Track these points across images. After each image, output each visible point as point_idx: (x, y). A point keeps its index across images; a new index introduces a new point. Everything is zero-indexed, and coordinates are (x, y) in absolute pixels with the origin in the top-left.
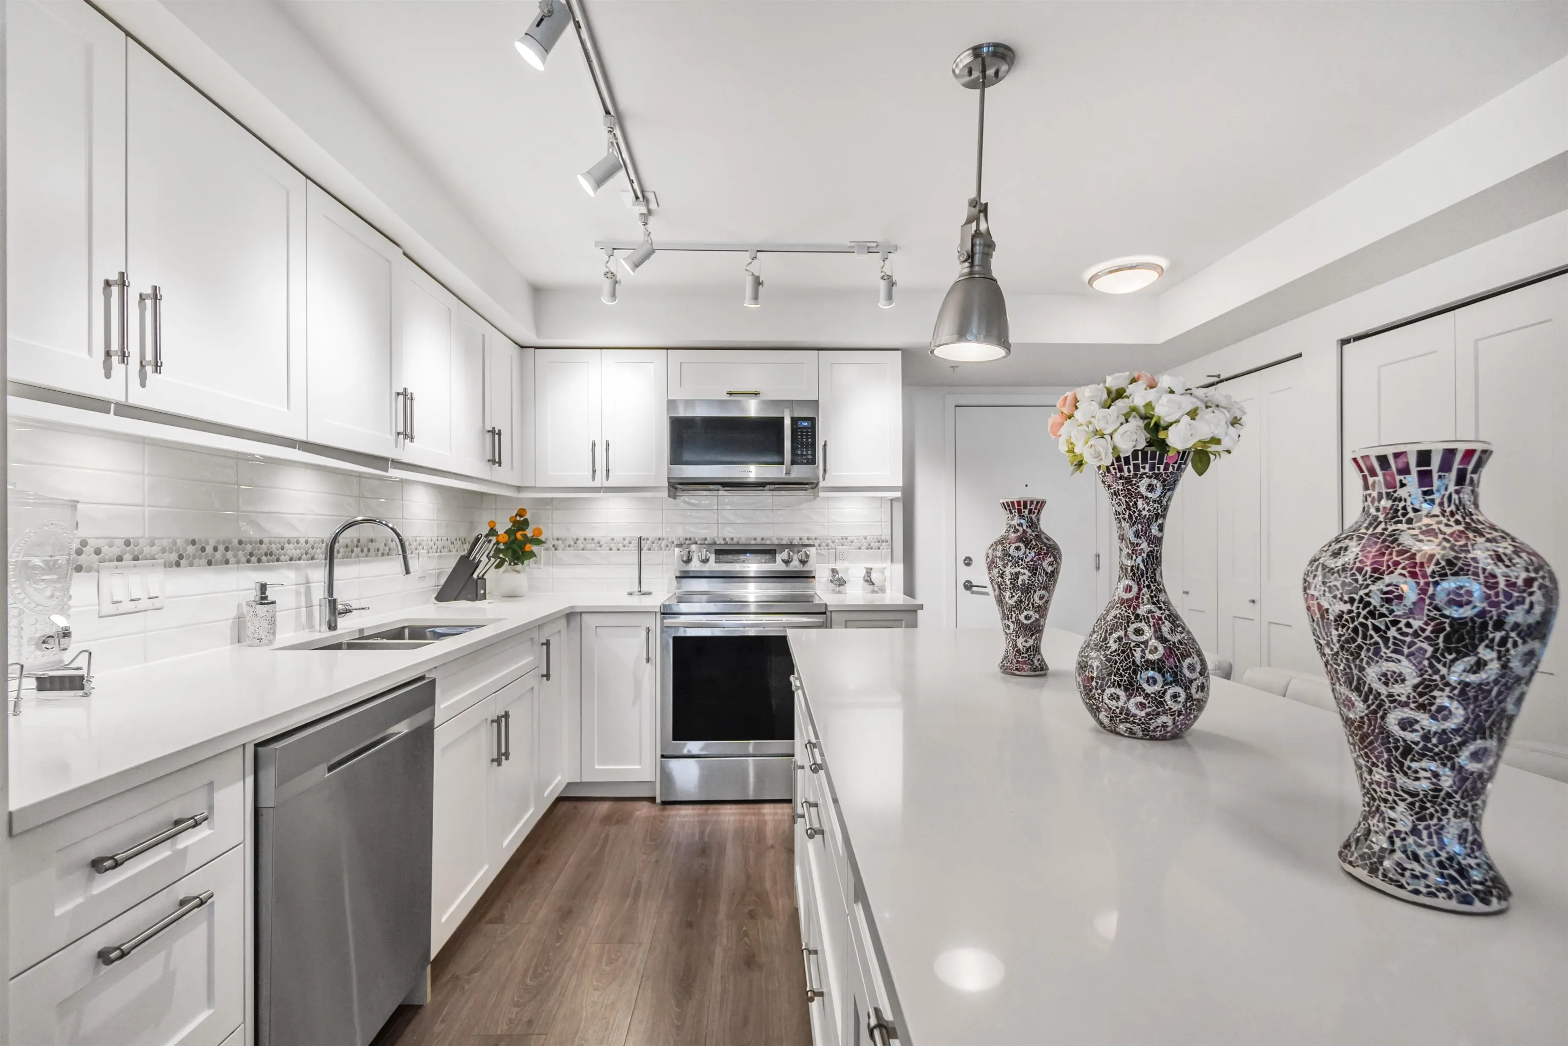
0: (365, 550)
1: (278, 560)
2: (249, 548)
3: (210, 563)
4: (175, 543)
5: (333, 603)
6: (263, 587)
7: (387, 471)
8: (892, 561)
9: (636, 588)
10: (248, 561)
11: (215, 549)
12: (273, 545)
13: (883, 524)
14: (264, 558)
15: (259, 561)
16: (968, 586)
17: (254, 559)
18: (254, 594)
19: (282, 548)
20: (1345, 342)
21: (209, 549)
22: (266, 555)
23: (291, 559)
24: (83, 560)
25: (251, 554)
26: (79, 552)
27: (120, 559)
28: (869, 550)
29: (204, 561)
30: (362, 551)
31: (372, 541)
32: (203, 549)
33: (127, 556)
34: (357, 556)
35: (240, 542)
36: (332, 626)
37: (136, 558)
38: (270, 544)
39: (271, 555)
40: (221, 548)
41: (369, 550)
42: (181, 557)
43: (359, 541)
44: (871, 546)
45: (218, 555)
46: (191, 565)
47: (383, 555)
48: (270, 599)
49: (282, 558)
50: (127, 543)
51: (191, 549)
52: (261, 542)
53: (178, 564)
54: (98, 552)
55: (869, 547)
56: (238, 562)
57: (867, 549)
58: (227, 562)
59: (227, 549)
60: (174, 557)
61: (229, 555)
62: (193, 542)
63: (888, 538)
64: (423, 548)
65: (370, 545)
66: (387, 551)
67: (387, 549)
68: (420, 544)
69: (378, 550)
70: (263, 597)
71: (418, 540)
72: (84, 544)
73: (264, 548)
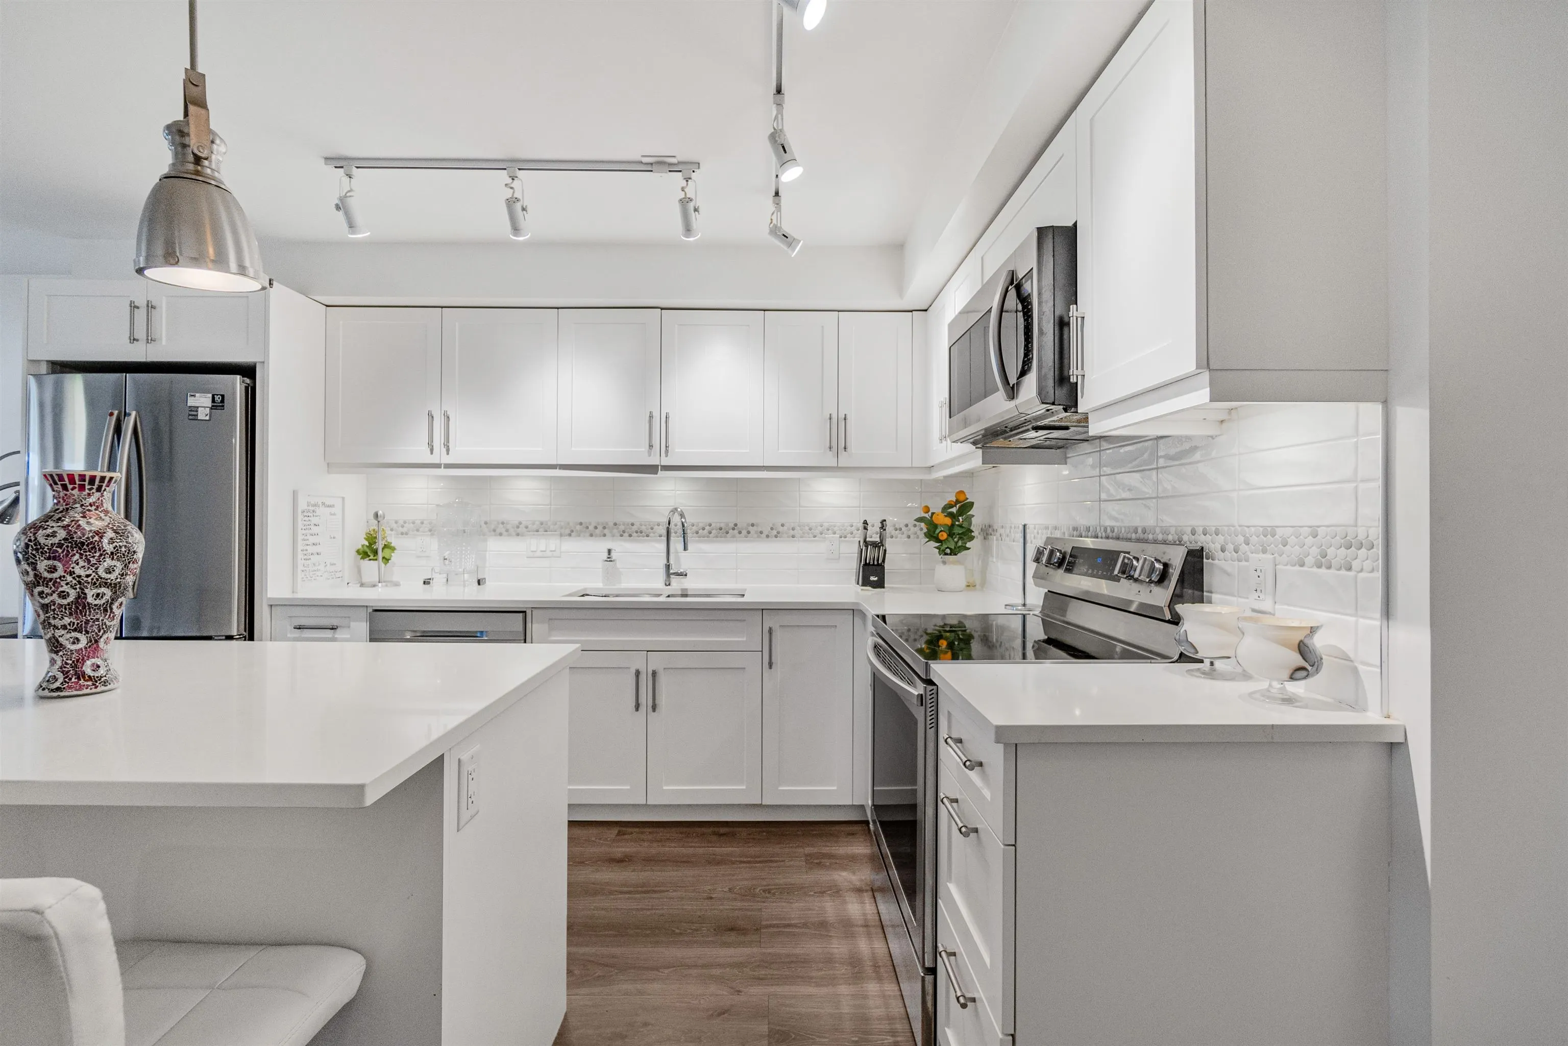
0: (744, 532)
1: (648, 536)
2: (622, 528)
3: (591, 535)
4: (568, 524)
6: (609, 551)
8: (1387, 612)
10: (621, 536)
11: (596, 528)
14: (635, 534)
15: (630, 536)
17: (626, 534)
18: (606, 555)
19: (652, 529)
21: (591, 528)
22: (637, 532)
24: (519, 530)
25: (624, 532)
26: (518, 527)
27: (537, 531)
28: (1323, 571)
29: (588, 534)
30: (740, 533)
31: (753, 525)
32: (587, 528)
33: (541, 530)
34: (734, 536)
35: (615, 524)
37: (546, 531)
39: (641, 532)
40: (600, 528)
41: (749, 532)
42: (572, 531)
43: (736, 525)
44: (1329, 556)
45: (597, 531)
46: (579, 536)
47: (768, 536)
48: (613, 559)
49: (651, 535)
50: (542, 524)
51: (578, 527)
52: (633, 524)
53: (570, 535)
54: (527, 527)
55: (1323, 562)
57: (1320, 567)
58: (605, 535)
59: (604, 528)
60: (568, 531)
61: (606, 531)
62: (581, 524)
63: (1376, 532)
64: (835, 533)
65: (750, 528)
66: (775, 534)
67: (775, 532)
68: (828, 530)
69: (761, 533)
70: (609, 558)
71: (826, 525)
72: (520, 523)
73: (635, 528)
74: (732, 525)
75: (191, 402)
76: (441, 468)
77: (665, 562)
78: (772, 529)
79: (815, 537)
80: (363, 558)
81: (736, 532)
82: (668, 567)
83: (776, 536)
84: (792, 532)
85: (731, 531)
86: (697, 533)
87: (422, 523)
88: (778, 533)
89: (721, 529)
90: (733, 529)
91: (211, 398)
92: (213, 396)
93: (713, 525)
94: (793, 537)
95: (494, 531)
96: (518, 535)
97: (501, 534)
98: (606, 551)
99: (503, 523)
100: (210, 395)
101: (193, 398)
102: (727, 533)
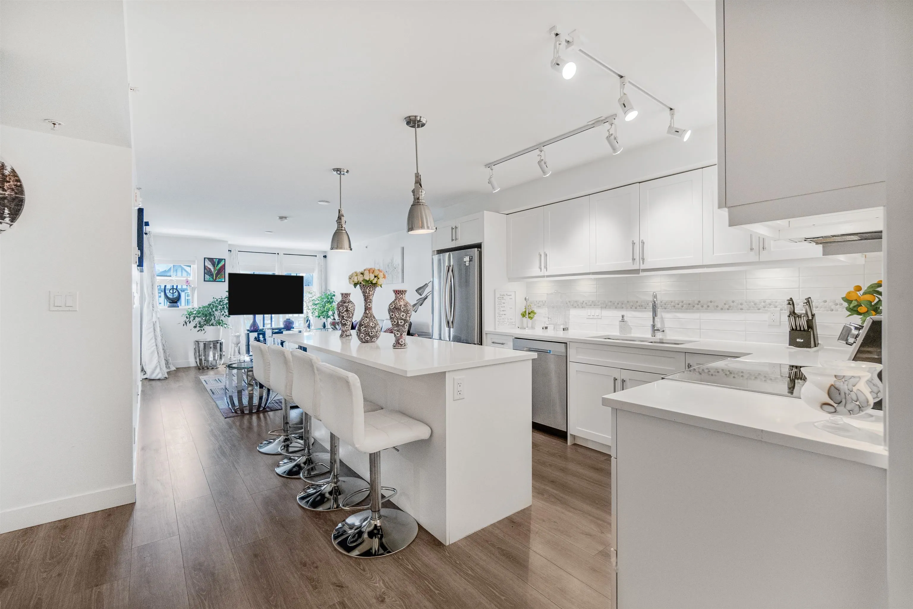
0: (705, 306)
1: (645, 308)
2: (632, 304)
3: (616, 308)
4: (605, 301)
6: (623, 316)
10: (631, 308)
11: (618, 304)
12: (643, 303)
14: (638, 307)
15: (636, 308)
19: (648, 304)
21: (616, 304)
22: (639, 306)
24: (583, 305)
25: (632, 306)
27: (591, 305)
29: (613, 307)
30: (702, 307)
31: (711, 302)
32: (614, 304)
33: (593, 305)
34: (698, 309)
35: (628, 302)
37: (594, 306)
39: (642, 306)
41: (708, 306)
42: (607, 306)
43: (699, 302)
45: (619, 305)
46: (610, 308)
47: (722, 309)
49: (647, 308)
50: (593, 302)
51: (609, 304)
52: (637, 302)
53: (606, 308)
54: (586, 304)
56: (627, 308)
58: (623, 308)
59: (622, 304)
60: (605, 306)
61: (623, 306)
62: (611, 302)
64: (776, 307)
65: (709, 304)
66: (727, 307)
67: (727, 306)
68: (770, 304)
69: (717, 306)
70: (622, 320)
71: (768, 301)
72: (583, 302)
73: (638, 304)
74: (696, 302)
75: (464, 260)
76: (545, 277)
77: (652, 323)
78: (725, 304)
79: (759, 309)
80: (523, 317)
81: (699, 306)
82: (654, 326)
83: (728, 309)
84: (741, 307)
85: (696, 306)
86: (674, 307)
87: (545, 302)
88: (730, 307)
89: (689, 304)
90: (698, 304)
92: (469, 257)
93: (685, 302)
94: (742, 309)
95: (573, 305)
96: (582, 307)
97: (575, 307)
98: (621, 316)
99: (576, 302)
101: (465, 258)
102: (694, 307)
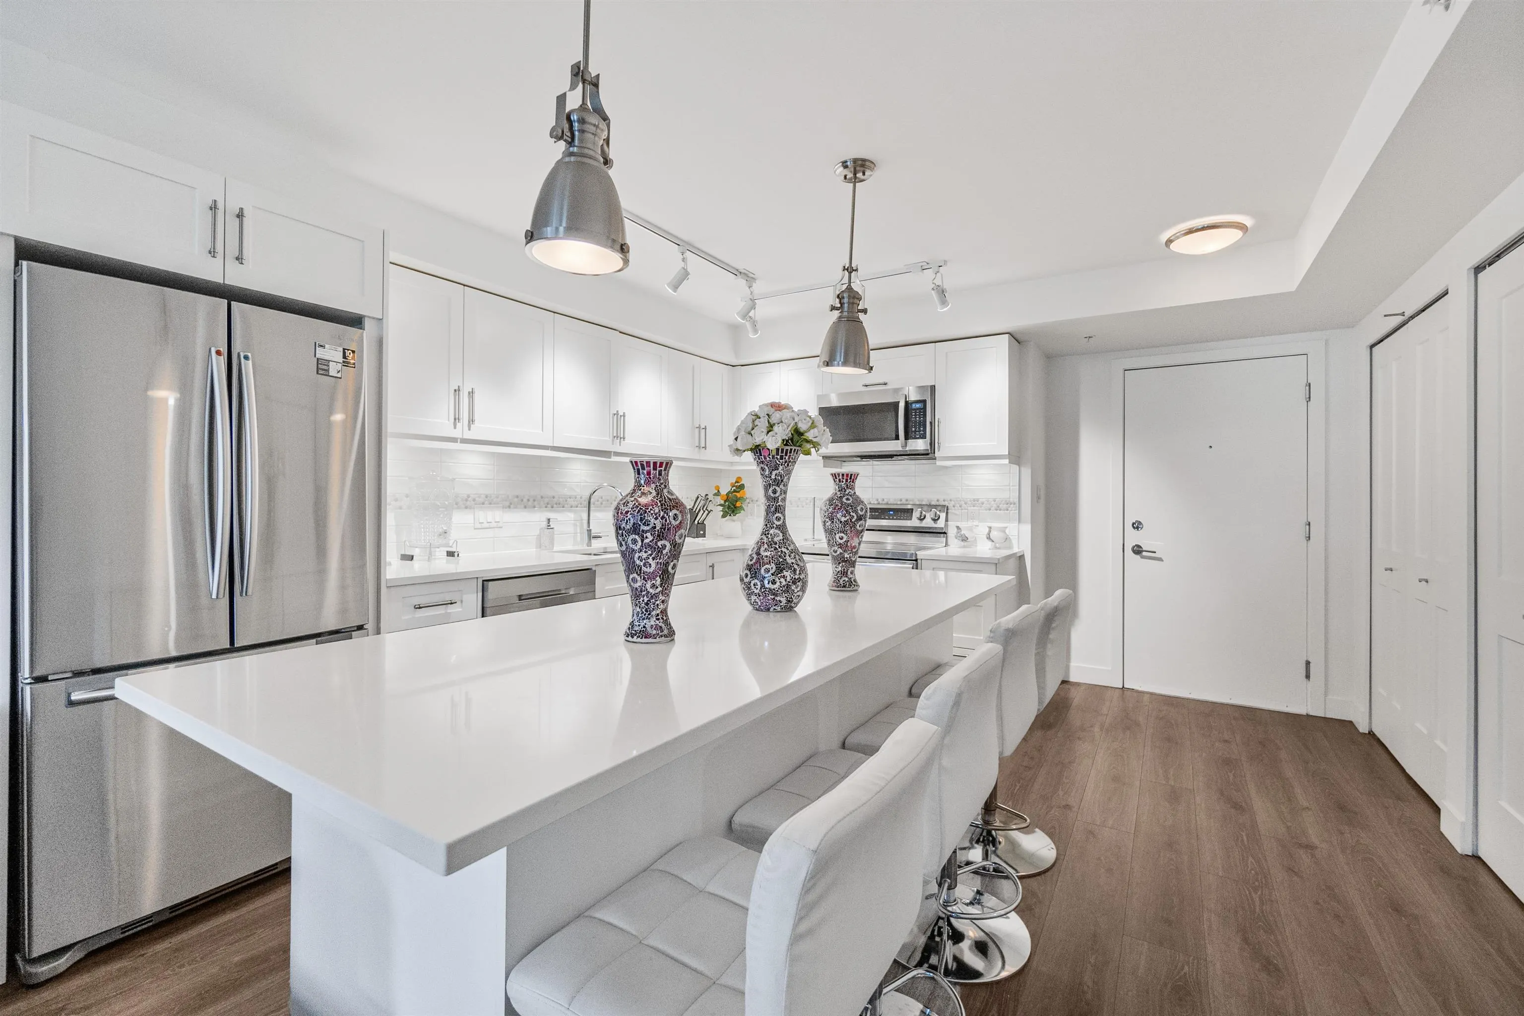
1: (563, 507)
2: (546, 500)
3: (525, 507)
4: (508, 497)
5: (589, 531)
6: (549, 520)
7: (610, 458)
8: (1019, 522)
9: (811, 536)
10: (546, 507)
11: (528, 500)
13: (1011, 488)
14: (555, 506)
16: (1138, 550)
17: (549, 506)
18: (545, 523)
19: (566, 501)
20: (1479, 269)
21: (525, 500)
22: (556, 504)
23: (571, 507)
24: (468, 503)
25: (548, 504)
26: (466, 500)
27: (483, 504)
28: (998, 511)
29: (523, 506)
32: (522, 500)
33: (486, 502)
35: (542, 497)
36: (589, 544)
37: (490, 504)
38: (559, 498)
40: (531, 500)
42: (511, 504)
44: (1000, 507)
45: (530, 503)
46: (516, 508)
48: (552, 527)
49: (566, 506)
50: (487, 497)
51: (516, 500)
53: (509, 507)
54: (474, 500)
55: (998, 508)
56: (540, 507)
57: (997, 510)
59: (534, 500)
60: (507, 504)
61: (536, 503)
62: (517, 497)
63: (1017, 500)
70: (548, 526)
72: (468, 496)
75: (321, 353)
91: (341, 354)
92: (344, 349)
93: (603, 498)
96: (466, 508)
98: (545, 520)
100: (341, 350)
101: (321, 349)
